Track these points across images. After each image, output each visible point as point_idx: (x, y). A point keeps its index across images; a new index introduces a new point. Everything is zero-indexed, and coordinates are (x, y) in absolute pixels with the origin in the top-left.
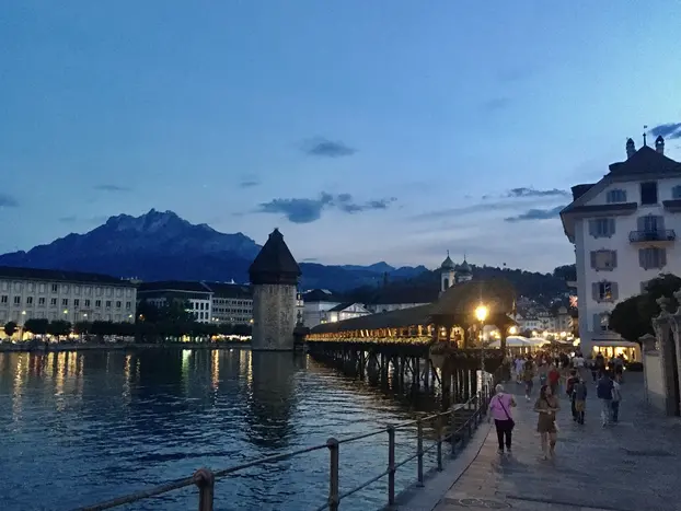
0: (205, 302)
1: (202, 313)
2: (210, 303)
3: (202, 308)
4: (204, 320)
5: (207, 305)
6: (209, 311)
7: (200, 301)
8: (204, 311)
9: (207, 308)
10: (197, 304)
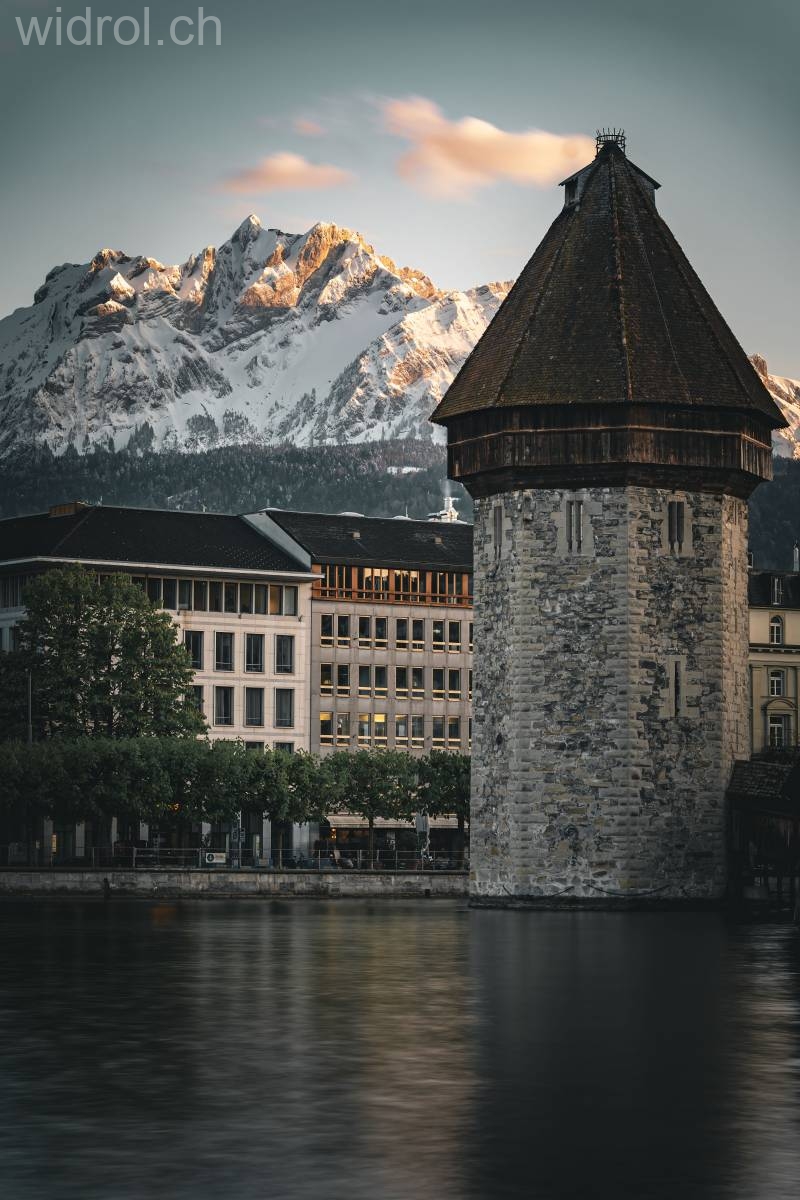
0: (270, 626)
1: (255, 695)
2: (303, 631)
3: (254, 662)
4: (269, 735)
5: (285, 644)
6: (300, 680)
7: (240, 626)
8: (269, 680)
9: (285, 664)
10: (224, 641)
